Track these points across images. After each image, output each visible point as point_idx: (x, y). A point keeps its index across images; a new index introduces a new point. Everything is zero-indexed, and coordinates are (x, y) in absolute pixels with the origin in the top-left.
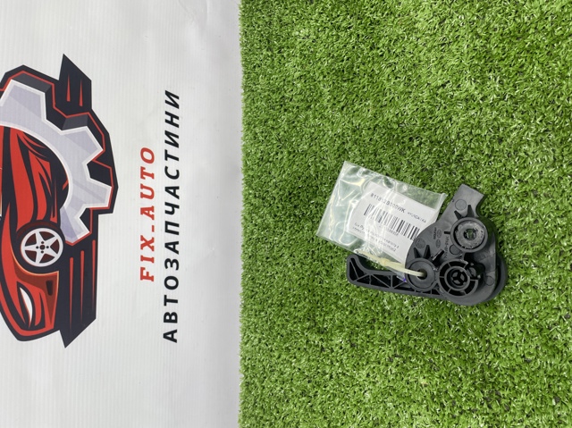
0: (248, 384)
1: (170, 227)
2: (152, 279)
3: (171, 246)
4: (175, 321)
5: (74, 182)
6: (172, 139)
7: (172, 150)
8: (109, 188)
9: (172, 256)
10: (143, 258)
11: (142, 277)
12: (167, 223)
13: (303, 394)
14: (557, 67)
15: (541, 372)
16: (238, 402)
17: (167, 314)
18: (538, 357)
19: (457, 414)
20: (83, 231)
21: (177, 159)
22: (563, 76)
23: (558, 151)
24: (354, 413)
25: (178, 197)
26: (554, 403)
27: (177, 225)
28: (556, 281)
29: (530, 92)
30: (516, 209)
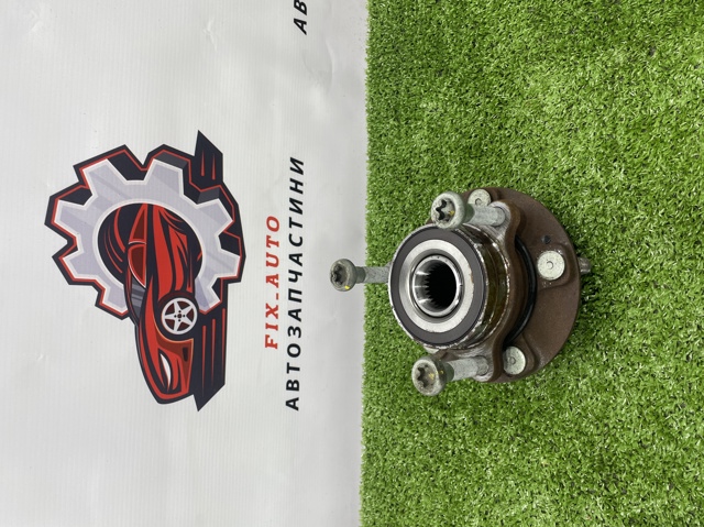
0: (369, 456)
1: (293, 295)
2: (276, 346)
3: (294, 314)
4: (297, 389)
5: (207, 253)
6: (296, 207)
7: (296, 218)
8: (238, 258)
9: (295, 323)
10: (268, 326)
11: (267, 345)
12: (291, 291)
13: (425, 468)
14: (680, 161)
15: (657, 458)
16: (359, 473)
17: (289, 382)
18: (653, 443)
19: (575, 495)
20: (215, 301)
21: (300, 226)
22: (685, 172)
23: (678, 245)
24: (476, 489)
25: (301, 264)
26: (668, 488)
27: (300, 293)
28: (672, 371)
29: (653, 184)
30: (636, 299)
